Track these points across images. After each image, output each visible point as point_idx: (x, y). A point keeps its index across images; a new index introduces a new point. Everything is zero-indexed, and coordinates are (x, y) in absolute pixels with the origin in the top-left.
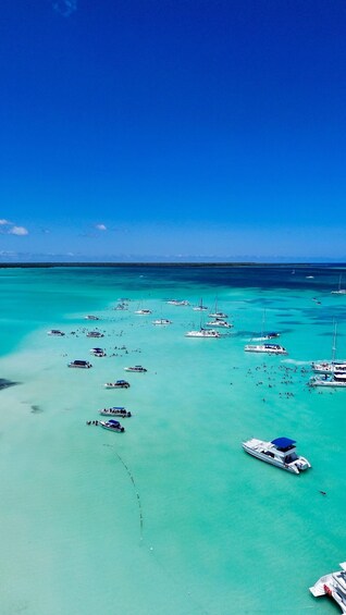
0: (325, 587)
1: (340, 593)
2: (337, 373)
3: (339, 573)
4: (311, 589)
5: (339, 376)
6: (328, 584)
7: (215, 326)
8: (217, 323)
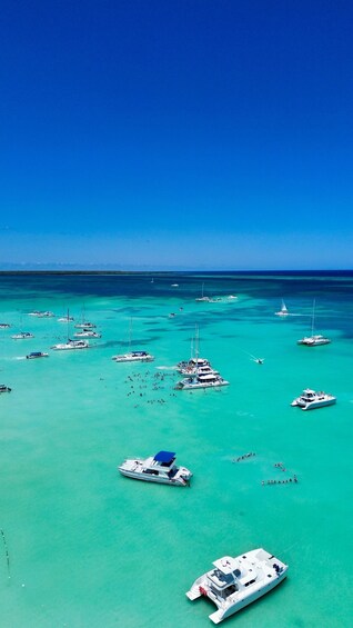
0: (201, 589)
1: (214, 591)
2: (200, 375)
3: (212, 572)
4: (188, 594)
5: (202, 378)
6: (202, 585)
7: (83, 338)
8: (87, 334)
